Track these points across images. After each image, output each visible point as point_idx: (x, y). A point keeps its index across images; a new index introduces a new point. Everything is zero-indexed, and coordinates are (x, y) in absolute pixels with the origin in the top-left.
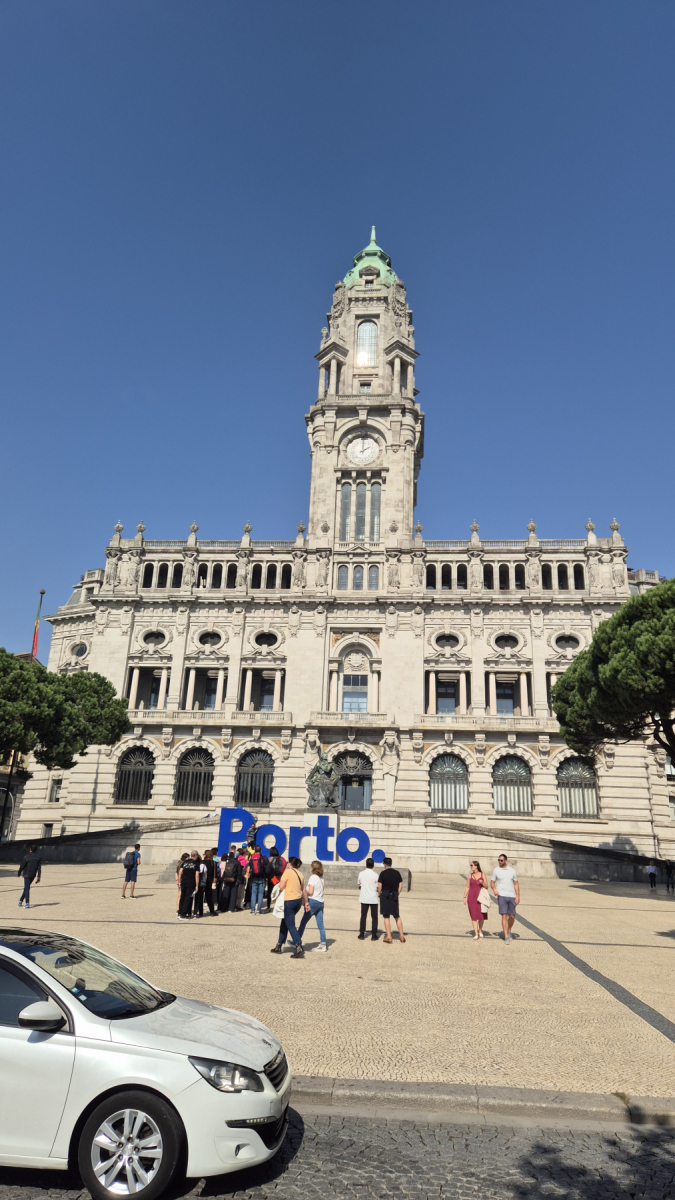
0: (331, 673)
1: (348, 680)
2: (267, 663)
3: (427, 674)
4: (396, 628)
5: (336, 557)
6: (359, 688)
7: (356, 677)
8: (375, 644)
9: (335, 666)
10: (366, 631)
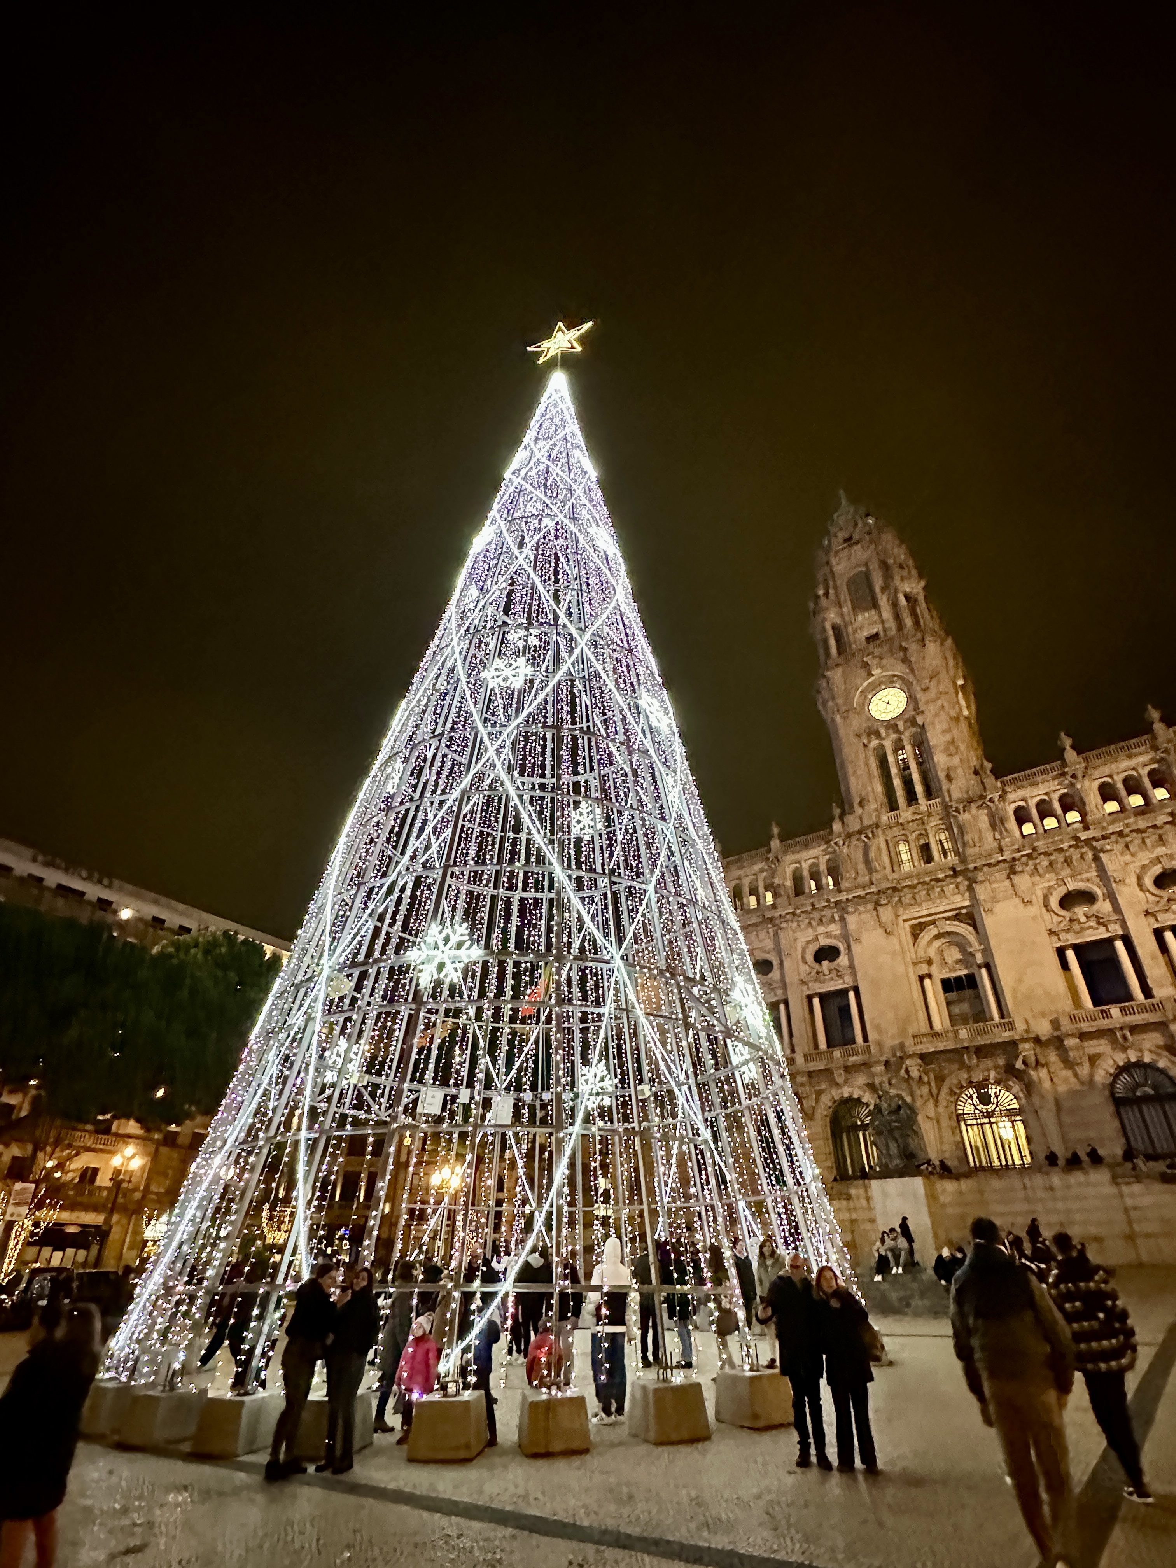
0: (921, 978)
1: (948, 985)
2: (832, 983)
3: (1061, 952)
4: (995, 900)
5: (888, 832)
6: (968, 993)
7: (958, 979)
8: (971, 929)
9: (924, 969)
10: (954, 913)
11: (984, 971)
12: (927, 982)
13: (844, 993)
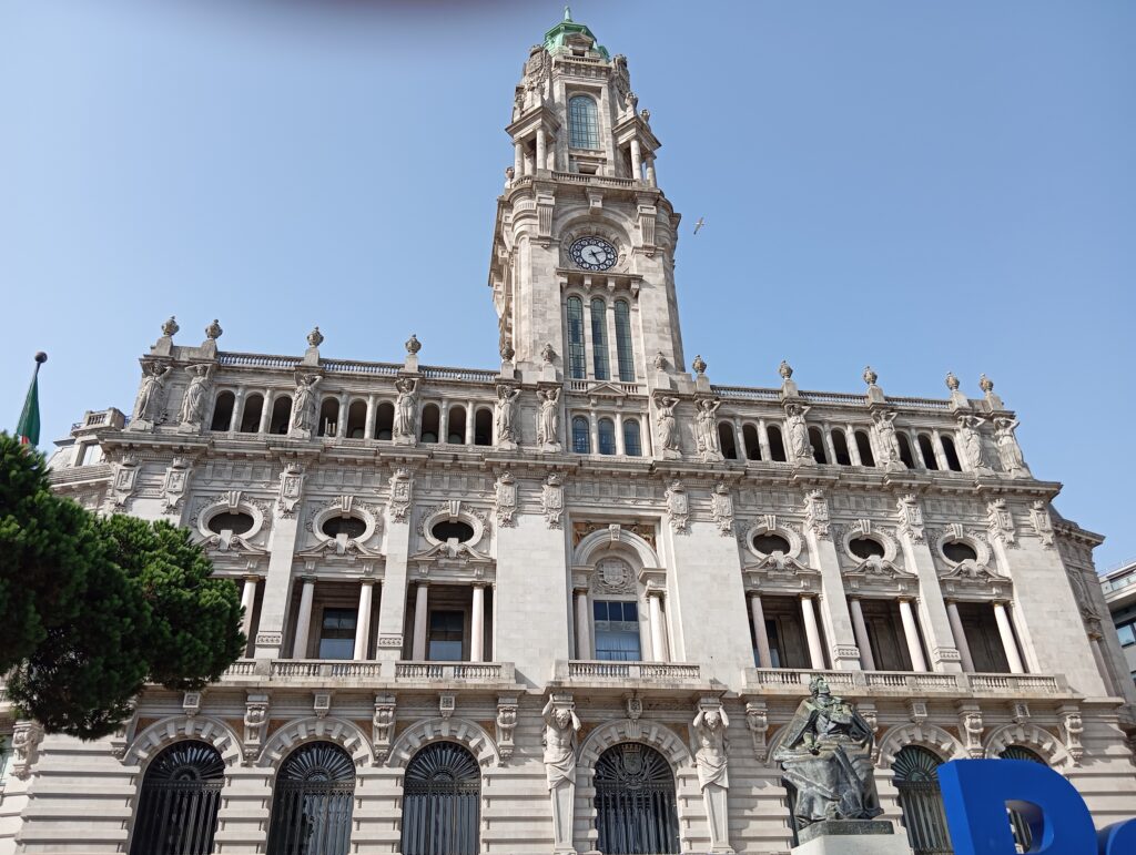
0: (576, 593)
1: (600, 610)
2: (457, 573)
3: (749, 598)
4: (688, 517)
5: (569, 401)
6: (623, 625)
7: (616, 605)
8: (649, 546)
9: (582, 582)
10: (633, 522)
11: (654, 601)
12: (582, 599)
13: (468, 589)
